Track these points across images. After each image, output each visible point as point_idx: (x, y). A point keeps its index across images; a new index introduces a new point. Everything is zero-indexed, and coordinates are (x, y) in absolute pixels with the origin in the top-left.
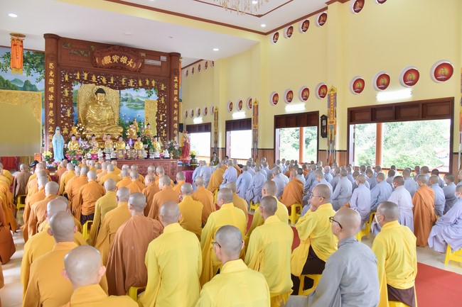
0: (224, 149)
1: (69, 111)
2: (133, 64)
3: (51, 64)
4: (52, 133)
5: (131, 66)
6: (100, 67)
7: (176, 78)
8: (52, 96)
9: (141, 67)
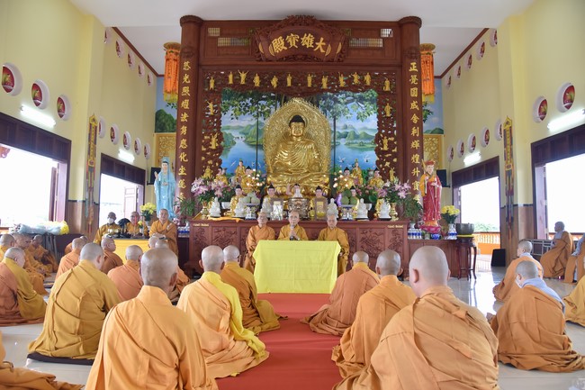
0: (531, 208)
1: (214, 140)
2: (324, 47)
3: (186, 64)
4: (183, 177)
5: (322, 51)
6: (267, 60)
7: (413, 64)
8: (185, 115)
9: (341, 51)
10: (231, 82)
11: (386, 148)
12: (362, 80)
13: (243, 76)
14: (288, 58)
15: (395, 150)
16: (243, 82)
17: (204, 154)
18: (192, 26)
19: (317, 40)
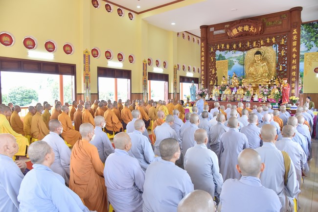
1: (213, 70)
4: (203, 84)
5: (253, 31)
6: (232, 38)
7: (295, 30)
8: (203, 63)
9: (261, 30)
10: (218, 48)
11: (281, 69)
12: (271, 41)
13: (223, 45)
14: (239, 36)
15: (286, 70)
16: (223, 48)
17: (210, 76)
18: (204, 29)
19: (250, 27)
